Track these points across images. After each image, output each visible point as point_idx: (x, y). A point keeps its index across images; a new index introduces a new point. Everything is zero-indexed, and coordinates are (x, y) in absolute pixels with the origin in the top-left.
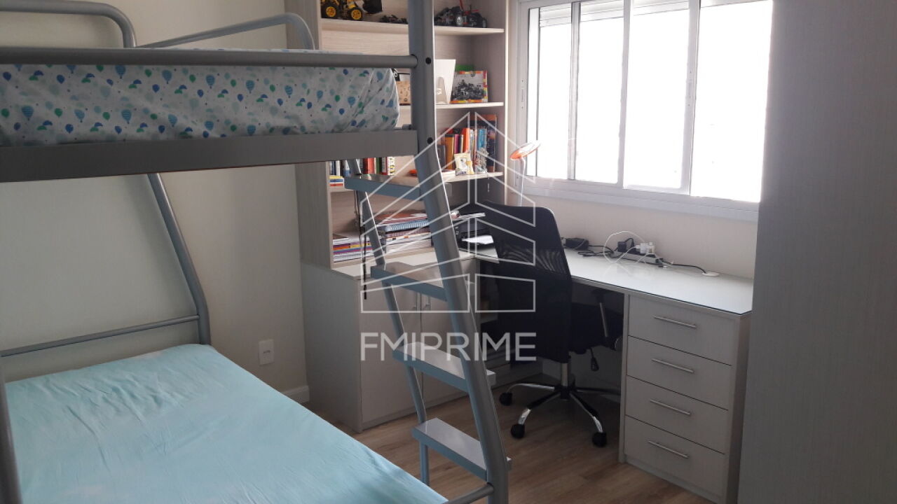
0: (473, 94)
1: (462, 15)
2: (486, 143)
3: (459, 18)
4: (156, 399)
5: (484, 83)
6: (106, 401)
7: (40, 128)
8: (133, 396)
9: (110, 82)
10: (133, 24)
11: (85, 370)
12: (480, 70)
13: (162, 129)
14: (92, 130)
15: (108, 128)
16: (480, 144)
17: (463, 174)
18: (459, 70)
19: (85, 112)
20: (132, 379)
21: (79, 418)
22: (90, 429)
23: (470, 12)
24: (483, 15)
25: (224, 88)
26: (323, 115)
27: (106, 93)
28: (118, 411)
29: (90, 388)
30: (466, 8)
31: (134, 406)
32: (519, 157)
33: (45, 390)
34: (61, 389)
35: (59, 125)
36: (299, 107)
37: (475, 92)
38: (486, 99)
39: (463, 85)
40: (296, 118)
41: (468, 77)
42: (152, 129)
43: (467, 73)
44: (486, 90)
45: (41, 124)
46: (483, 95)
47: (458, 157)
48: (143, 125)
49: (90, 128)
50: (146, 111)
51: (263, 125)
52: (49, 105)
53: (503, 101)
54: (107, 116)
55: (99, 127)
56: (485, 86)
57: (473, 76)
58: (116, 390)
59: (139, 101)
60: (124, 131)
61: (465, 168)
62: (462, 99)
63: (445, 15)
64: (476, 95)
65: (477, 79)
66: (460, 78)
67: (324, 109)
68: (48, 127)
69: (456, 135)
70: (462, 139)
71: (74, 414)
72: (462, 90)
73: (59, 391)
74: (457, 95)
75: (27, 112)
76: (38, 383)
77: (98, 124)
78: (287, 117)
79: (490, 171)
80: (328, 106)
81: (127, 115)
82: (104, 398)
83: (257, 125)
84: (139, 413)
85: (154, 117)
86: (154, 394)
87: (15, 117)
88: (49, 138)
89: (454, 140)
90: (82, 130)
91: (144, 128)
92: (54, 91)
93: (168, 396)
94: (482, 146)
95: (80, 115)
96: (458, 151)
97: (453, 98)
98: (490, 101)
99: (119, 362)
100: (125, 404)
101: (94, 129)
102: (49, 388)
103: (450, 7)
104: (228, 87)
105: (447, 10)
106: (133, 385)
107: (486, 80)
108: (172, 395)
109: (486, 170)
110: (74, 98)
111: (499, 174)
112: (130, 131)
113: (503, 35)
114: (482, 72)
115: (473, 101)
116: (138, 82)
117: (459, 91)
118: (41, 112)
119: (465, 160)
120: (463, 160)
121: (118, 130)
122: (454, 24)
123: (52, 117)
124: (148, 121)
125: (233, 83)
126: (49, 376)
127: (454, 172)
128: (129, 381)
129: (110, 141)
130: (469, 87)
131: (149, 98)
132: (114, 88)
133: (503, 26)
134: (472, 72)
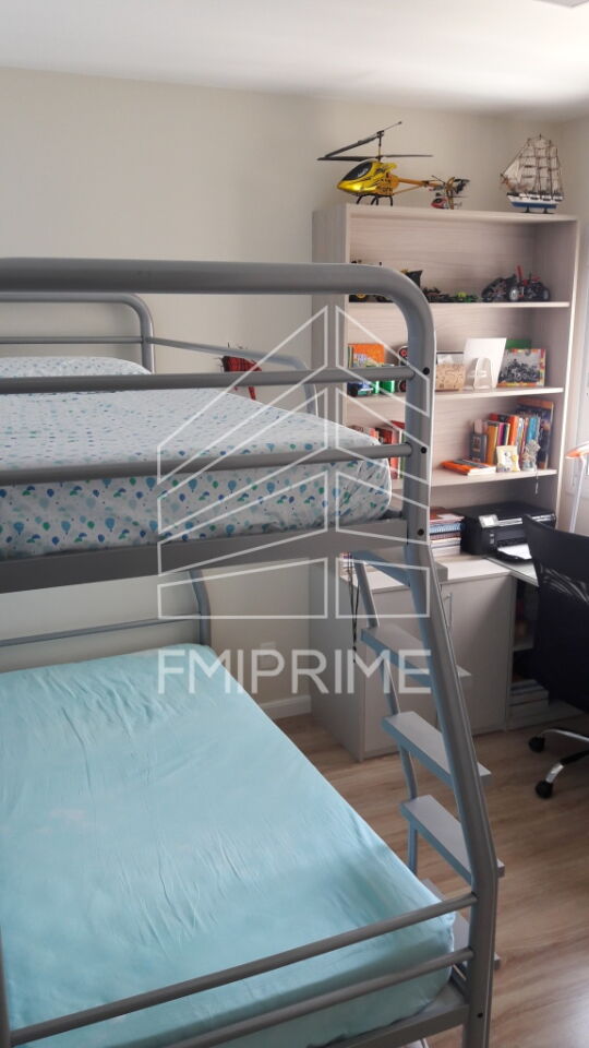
0: (526, 376)
1: (519, 286)
2: (538, 433)
3: (514, 292)
4: (147, 708)
5: (541, 364)
6: (100, 707)
7: (29, 541)
8: (126, 704)
9: (96, 493)
10: (151, 310)
11: (84, 664)
12: (538, 348)
13: (143, 534)
14: (77, 540)
15: (91, 538)
16: (531, 435)
17: (506, 470)
18: (510, 348)
19: (71, 523)
20: (127, 682)
21: (72, 725)
22: (80, 739)
23: (528, 282)
24: (545, 284)
25: (206, 490)
26: (306, 508)
27: (91, 503)
28: (110, 720)
29: (87, 688)
30: (525, 277)
31: (126, 717)
32: (578, 455)
33: (43, 684)
34: (60, 687)
35: (46, 538)
36: (280, 504)
37: (529, 373)
38: (541, 383)
39: (515, 365)
40: (277, 515)
41: (521, 356)
42: (134, 534)
43: (520, 351)
44: (543, 372)
45: (30, 538)
46: (538, 377)
47: (501, 450)
48: (126, 531)
49: (74, 539)
50: (128, 519)
51: (242, 524)
52: (38, 520)
53: (563, 386)
54: (91, 525)
55: (83, 538)
56: (542, 367)
57: (527, 354)
58: (111, 693)
59: (122, 509)
60: (106, 539)
61: (510, 463)
62: (512, 381)
63: (498, 286)
64: (530, 377)
65: (532, 359)
66: (512, 357)
67: (307, 502)
68: (36, 540)
69: (501, 424)
70: (508, 429)
71: (68, 719)
72: (513, 371)
73: (57, 689)
74: (506, 377)
75: (19, 527)
76: (38, 675)
77: (82, 535)
78: (269, 514)
79: (540, 466)
80: (312, 498)
81: (110, 523)
82: (98, 702)
83: (235, 524)
84: (130, 727)
85: (136, 524)
86: (146, 703)
87: (8, 531)
88: (37, 549)
89: (497, 431)
90: (67, 541)
91: (127, 535)
92: (44, 504)
93: (160, 707)
94: (533, 438)
95: (66, 526)
96: (502, 443)
97: (500, 379)
98: (547, 384)
99: (117, 659)
100: (117, 712)
101: (78, 540)
102: (48, 683)
103: (505, 277)
104: (210, 489)
105: (501, 280)
106: (128, 689)
107: (543, 361)
108: (164, 708)
109: (535, 466)
110: (62, 509)
111: (551, 472)
112: (112, 538)
113: (567, 310)
114: (539, 351)
115: (525, 384)
116: (123, 490)
117: (509, 371)
118: (31, 527)
119: (509, 454)
120: (507, 455)
121: (101, 538)
122: (507, 299)
123: (40, 531)
124: (129, 527)
125: (215, 485)
126: (50, 668)
127: (494, 468)
128: (124, 684)
129: (93, 549)
130: (522, 368)
131: (132, 505)
132: (99, 500)
133: (568, 299)
134: (527, 350)
